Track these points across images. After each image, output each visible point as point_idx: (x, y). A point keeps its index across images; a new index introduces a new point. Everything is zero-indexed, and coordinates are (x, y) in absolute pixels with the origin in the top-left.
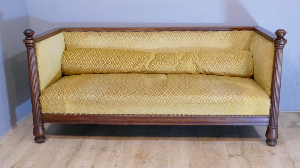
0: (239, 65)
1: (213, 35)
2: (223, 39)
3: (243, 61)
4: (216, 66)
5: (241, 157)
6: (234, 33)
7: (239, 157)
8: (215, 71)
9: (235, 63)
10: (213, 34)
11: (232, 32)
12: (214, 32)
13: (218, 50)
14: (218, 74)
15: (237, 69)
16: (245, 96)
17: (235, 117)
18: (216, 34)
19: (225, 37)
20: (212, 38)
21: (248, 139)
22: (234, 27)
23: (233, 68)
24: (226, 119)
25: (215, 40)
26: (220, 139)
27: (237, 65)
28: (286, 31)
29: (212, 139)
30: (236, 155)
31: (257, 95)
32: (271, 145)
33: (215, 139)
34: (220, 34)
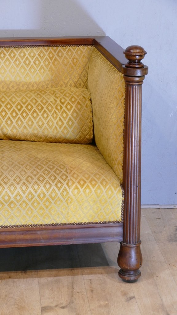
0: (63, 118)
1: (12, 55)
2: (32, 63)
3: (73, 109)
4: (17, 122)
5: (66, 310)
6: (55, 51)
7: (62, 310)
8: (15, 131)
9: (55, 115)
10: (11, 53)
11: (51, 49)
12: (14, 49)
13: (23, 86)
14: (23, 138)
15: (60, 127)
16: (70, 184)
17: (54, 227)
18: (18, 52)
19: (37, 59)
20: (10, 63)
21: (86, 270)
22: (55, 39)
23: (53, 125)
24: (35, 234)
25: (17, 66)
26: (28, 273)
27: (60, 119)
28: (145, 50)
29: (12, 274)
30: (57, 306)
31: (95, 180)
32: (129, 282)
33: (20, 274)
34: (27, 53)
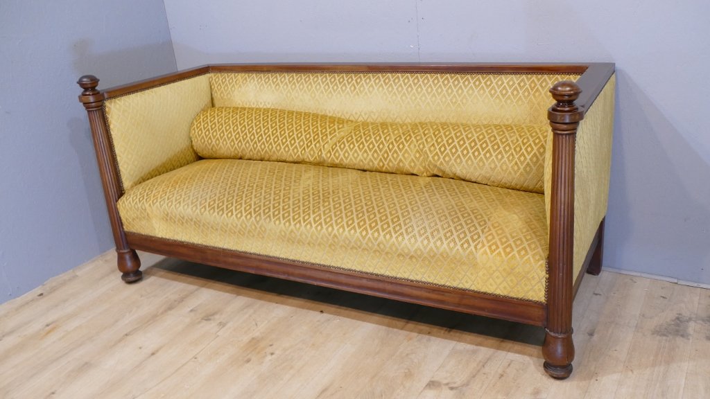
0: (520, 161)
1: (489, 83)
2: (510, 93)
3: (533, 153)
5: (452, 392)
6: (539, 80)
7: (449, 391)
9: (511, 158)
10: (487, 80)
11: (534, 77)
12: (491, 76)
15: (516, 173)
16: (479, 247)
18: (494, 79)
19: (516, 89)
20: (485, 91)
22: (541, 65)
25: (492, 96)
26: (452, 333)
27: (516, 163)
30: (447, 384)
31: (512, 247)
34: (505, 81)
